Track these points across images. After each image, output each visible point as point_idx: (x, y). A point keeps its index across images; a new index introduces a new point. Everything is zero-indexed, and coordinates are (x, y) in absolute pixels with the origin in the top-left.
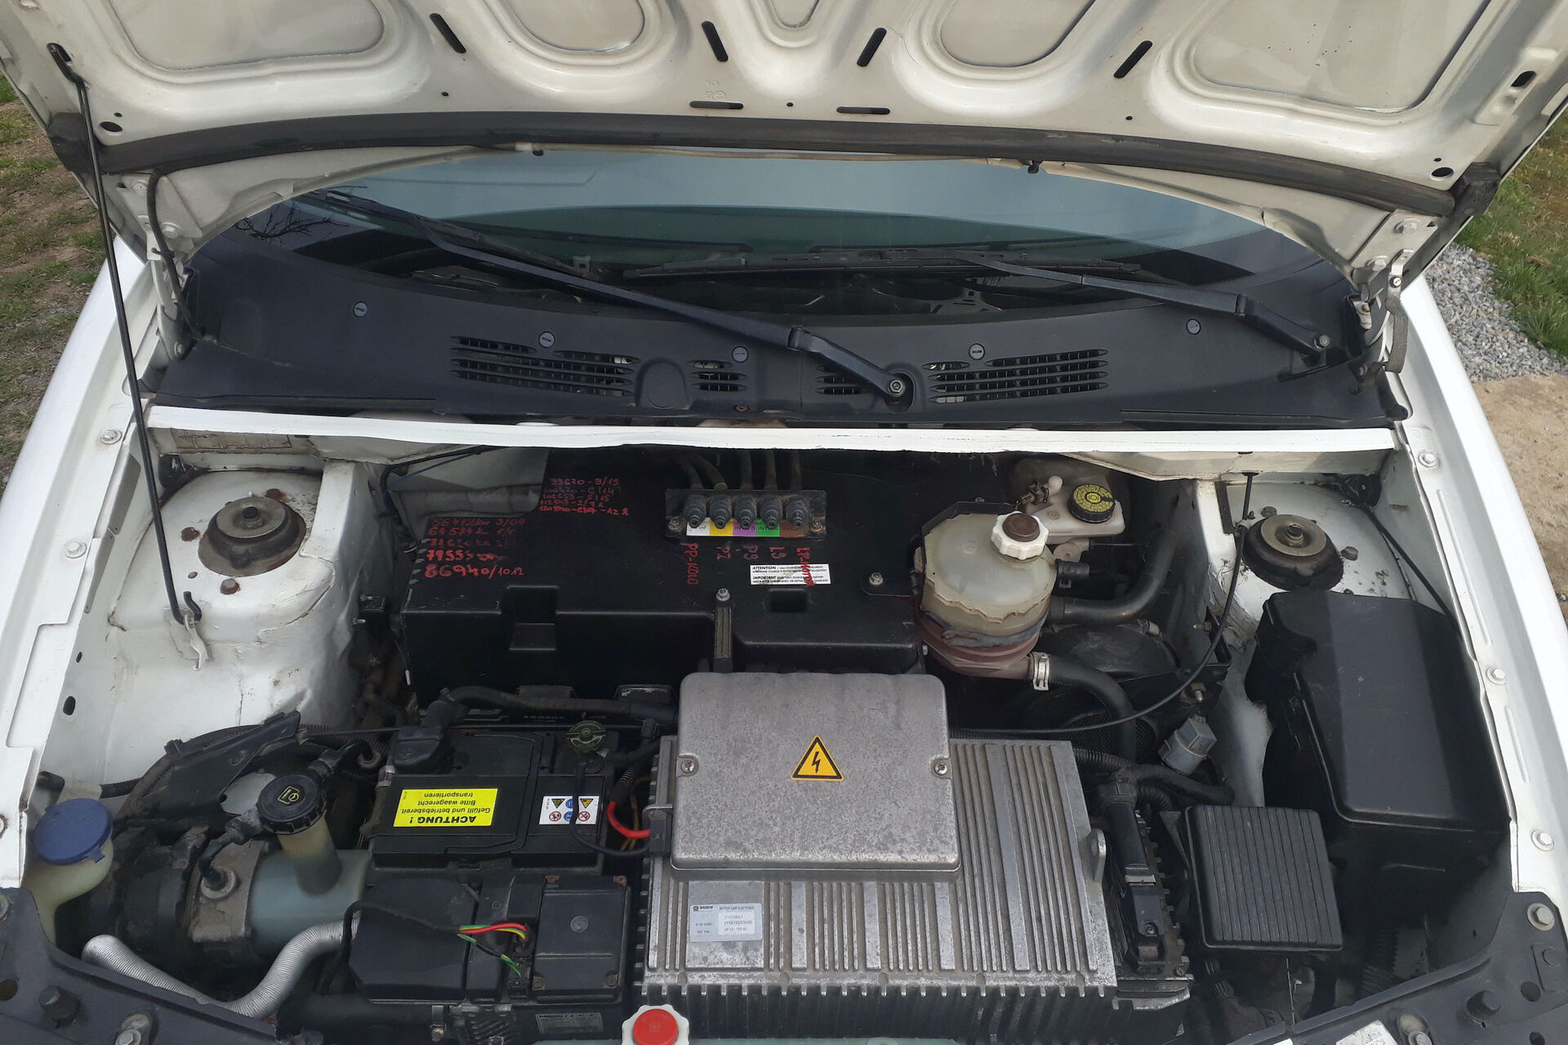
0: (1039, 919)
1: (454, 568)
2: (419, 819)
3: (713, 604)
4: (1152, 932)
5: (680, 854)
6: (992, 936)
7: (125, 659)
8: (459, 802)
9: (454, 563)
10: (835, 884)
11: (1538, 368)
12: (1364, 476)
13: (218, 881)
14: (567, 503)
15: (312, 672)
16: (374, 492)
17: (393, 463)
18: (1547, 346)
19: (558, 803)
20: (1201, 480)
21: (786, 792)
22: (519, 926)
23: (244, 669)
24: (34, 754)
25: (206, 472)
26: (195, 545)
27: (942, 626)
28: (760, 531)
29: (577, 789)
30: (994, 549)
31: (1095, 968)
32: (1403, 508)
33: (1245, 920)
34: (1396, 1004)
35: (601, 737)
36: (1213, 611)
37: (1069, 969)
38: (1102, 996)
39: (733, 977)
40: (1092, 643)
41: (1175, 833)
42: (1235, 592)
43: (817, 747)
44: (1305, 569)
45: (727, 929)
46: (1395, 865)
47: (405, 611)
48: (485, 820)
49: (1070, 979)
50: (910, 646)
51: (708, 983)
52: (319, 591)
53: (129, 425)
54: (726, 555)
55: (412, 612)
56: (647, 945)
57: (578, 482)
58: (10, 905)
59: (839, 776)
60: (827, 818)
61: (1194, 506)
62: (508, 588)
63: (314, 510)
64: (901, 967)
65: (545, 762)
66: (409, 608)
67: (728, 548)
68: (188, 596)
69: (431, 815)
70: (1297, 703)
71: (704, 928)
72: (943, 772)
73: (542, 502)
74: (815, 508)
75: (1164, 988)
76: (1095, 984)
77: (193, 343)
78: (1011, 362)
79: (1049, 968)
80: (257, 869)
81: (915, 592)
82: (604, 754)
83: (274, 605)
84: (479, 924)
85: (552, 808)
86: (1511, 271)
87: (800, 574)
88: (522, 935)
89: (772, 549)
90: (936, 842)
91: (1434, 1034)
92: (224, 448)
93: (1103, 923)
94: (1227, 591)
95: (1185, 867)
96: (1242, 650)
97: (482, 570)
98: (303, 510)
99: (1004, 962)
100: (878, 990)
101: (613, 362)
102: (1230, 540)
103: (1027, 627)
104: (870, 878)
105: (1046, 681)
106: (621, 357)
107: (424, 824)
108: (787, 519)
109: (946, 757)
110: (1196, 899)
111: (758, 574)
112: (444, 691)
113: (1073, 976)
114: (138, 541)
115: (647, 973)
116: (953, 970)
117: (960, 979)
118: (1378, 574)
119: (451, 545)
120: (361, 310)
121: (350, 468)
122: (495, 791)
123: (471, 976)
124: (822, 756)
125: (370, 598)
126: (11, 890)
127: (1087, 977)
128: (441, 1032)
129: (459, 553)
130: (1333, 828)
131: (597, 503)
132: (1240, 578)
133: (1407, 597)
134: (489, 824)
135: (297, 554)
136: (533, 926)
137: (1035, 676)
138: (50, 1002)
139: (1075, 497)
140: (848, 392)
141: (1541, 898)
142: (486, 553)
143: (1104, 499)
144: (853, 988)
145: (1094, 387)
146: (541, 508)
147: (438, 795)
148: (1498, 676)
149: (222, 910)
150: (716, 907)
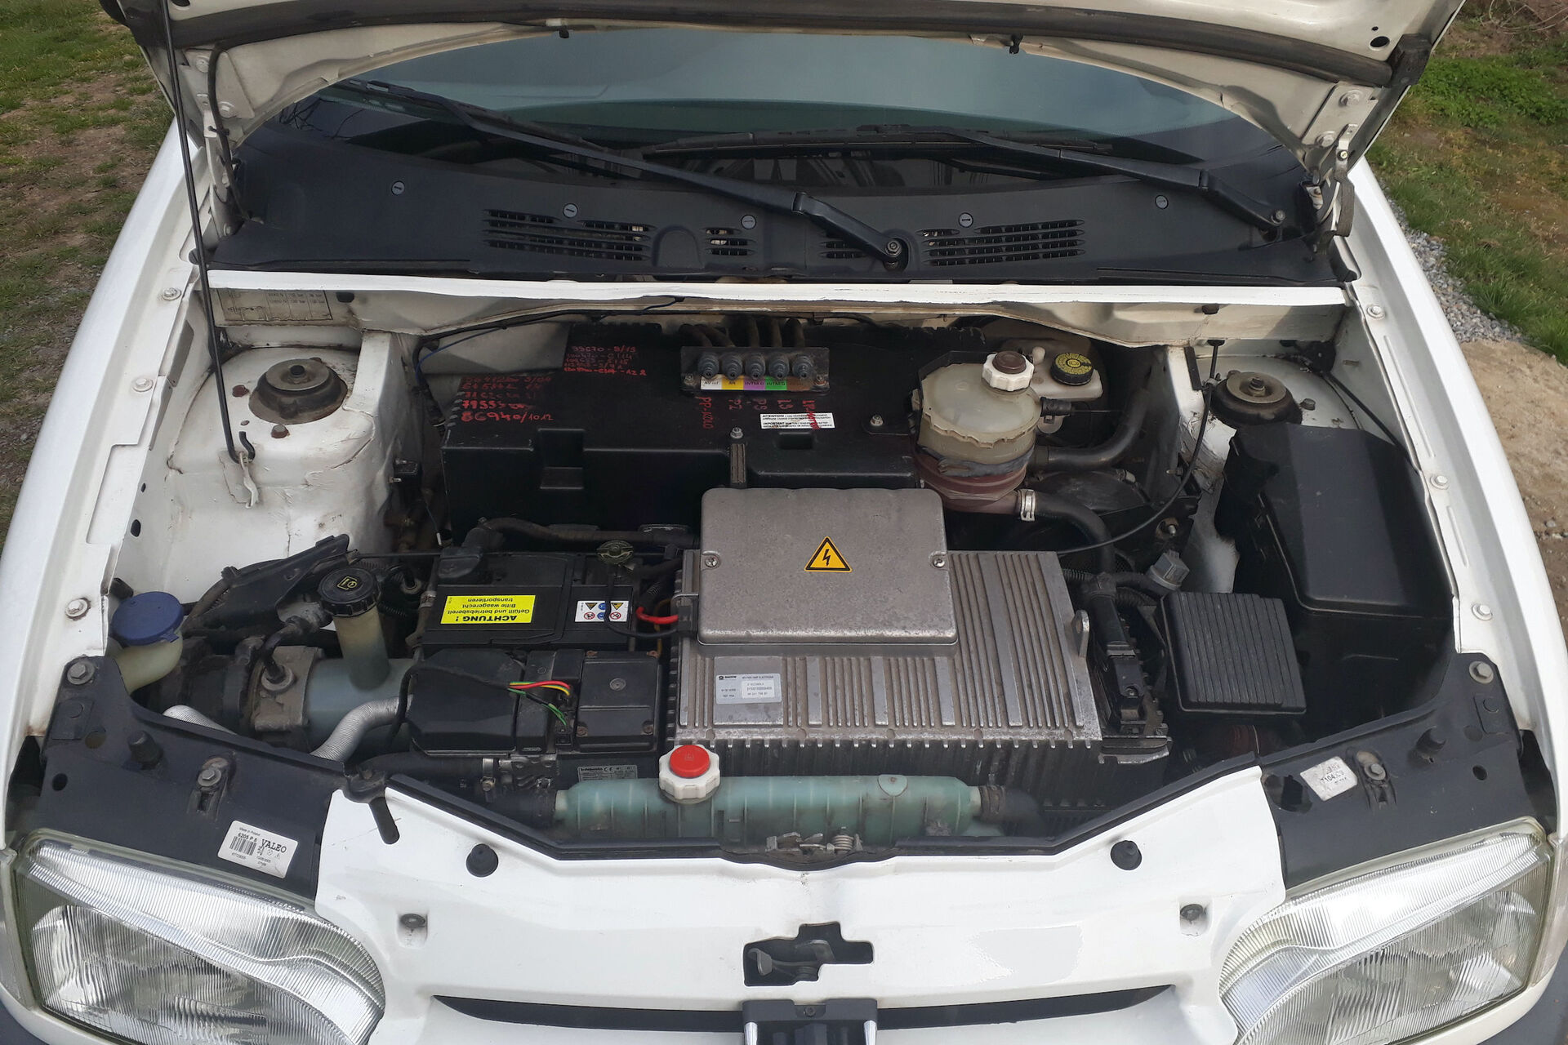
0: (1030, 686)
1: (488, 414)
2: (464, 618)
3: (727, 442)
4: (1133, 694)
5: (707, 632)
6: (988, 699)
7: (182, 505)
8: (500, 605)
9: (488, 410)
10: (845, 659)
11: (1491, 335)
12: (1319, 342)
13: (277, 674)
14: (589, 365)
15: (354, 519)
16: (406, 368)
17: (427, 334)
18: (1499, 317)
19: (591, 606)
20: (1171, 346)
21: (800, 581)
22: (564, 684)
23: (292, 512)
24: (112, 551)
25: (250, 348)
26: (246, 399)
27: (937, 458)
28: (768, 386)
29: (609, 596)
30: (985, 384)
31: (1081, 724)
32: (1356, 364)
33: (1217, 684)
34: (1353, 744)
35: (629, 553)
36: (1184, 457)
37: (1058, 725)
38: (1089, 747)
39: (756, 732)
40: (1075, 486)
41: (1152, 622)
42: (1204, 437)
43: (827, 546)
44: (1267, 414)
45: (749, 694)
46: (1353, 655)
47: (445, 447)
48: (526, 618)
49: (1060, 734)
50: (909, 475)
51: (734, 738)
52: (363, 441)
53: (187, 286)
54: (738, 406)
55: (452, 448)
56: (677, 709)
57: (598, 350)
58: (96, 670)
59: (847, 569)
60: (838, 601)
61: (1166, 369)
62: (540, 430)
63: (354, 375)
64: (907, 724)
65: (578, 576)
66: (448, 445)
67: (739, 401)
68: (243, 435)
69: (475, 615)
70: (1261, 520)
71: (729, 693)
72: (939, 565)
73: (566, 364)
74: (818, 364)
75: (1145, 744)
76: (1082, 738)
77: (242, 222)
78: (997, 229)
79: (1040, 725)
80: (311, 670)
81: (913, 432)
82: (631, 568)
83: (321, 449)
84: (526, 681)
85: (586, 609)
86: (1464, 253)
87: (807, 421)
88: (567, 692)
89: (780, 402)
90: (936, 620)
91: (1387, 766)
92: (271, 320)
93: (1088, 689)
94: (1196, 437)
95: (1163, 647)
96: (1211, 491)
97: (514, 417)
98: (344, 375)
99: (999, 720)
100: (886, 743)
101: (631, 230)
102: (1199, 395)
103: (1014, 458)
104: (876, 653)
105: (1033, 513)
106: (637, 225)
107: (470, 622)
108: (793, 374)
109: (944, 553)
110: (1172, 671)
111: (767, 421)
112: (482, 520)
113: (1062, 731)
114: (193, 397)
115: (679, 730)
116: (953, 726)
117: (960, 734)
118: (1334, 420)
119: (484, 397)
120: (399, 188)
121: (387, 338)
122: (534, 596)
123: (521, 725)
124: (831, 553)
125: (404, 462)
126: (97, 657)
127: (1075, 732)
128: (491, 783)
129: (491, 403)
130: (1297, 618)
131: (616, 366)
132: (1208, 426)
133: (1356, 428)
134: (530, 622)
135: (341, 408)
136: (576, 687)
137: (1023, 508)
138: (138, 742)
139: (1057, 363)
140: (849, 256)
141: (1482, 658)
142: (518, 403)
143: (1082, 364)
144: (864, 742)
145: (1073, 253)
146: (565, 369)
147: (480, 600)
148: (1440, 481)
149: (281, 702)
150: (739, 677)
